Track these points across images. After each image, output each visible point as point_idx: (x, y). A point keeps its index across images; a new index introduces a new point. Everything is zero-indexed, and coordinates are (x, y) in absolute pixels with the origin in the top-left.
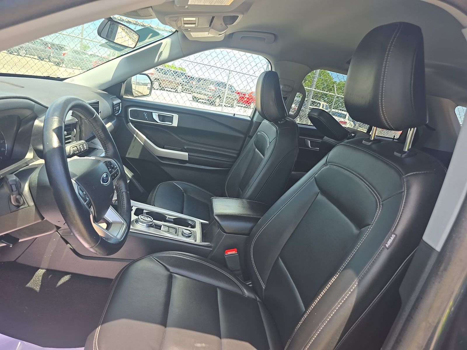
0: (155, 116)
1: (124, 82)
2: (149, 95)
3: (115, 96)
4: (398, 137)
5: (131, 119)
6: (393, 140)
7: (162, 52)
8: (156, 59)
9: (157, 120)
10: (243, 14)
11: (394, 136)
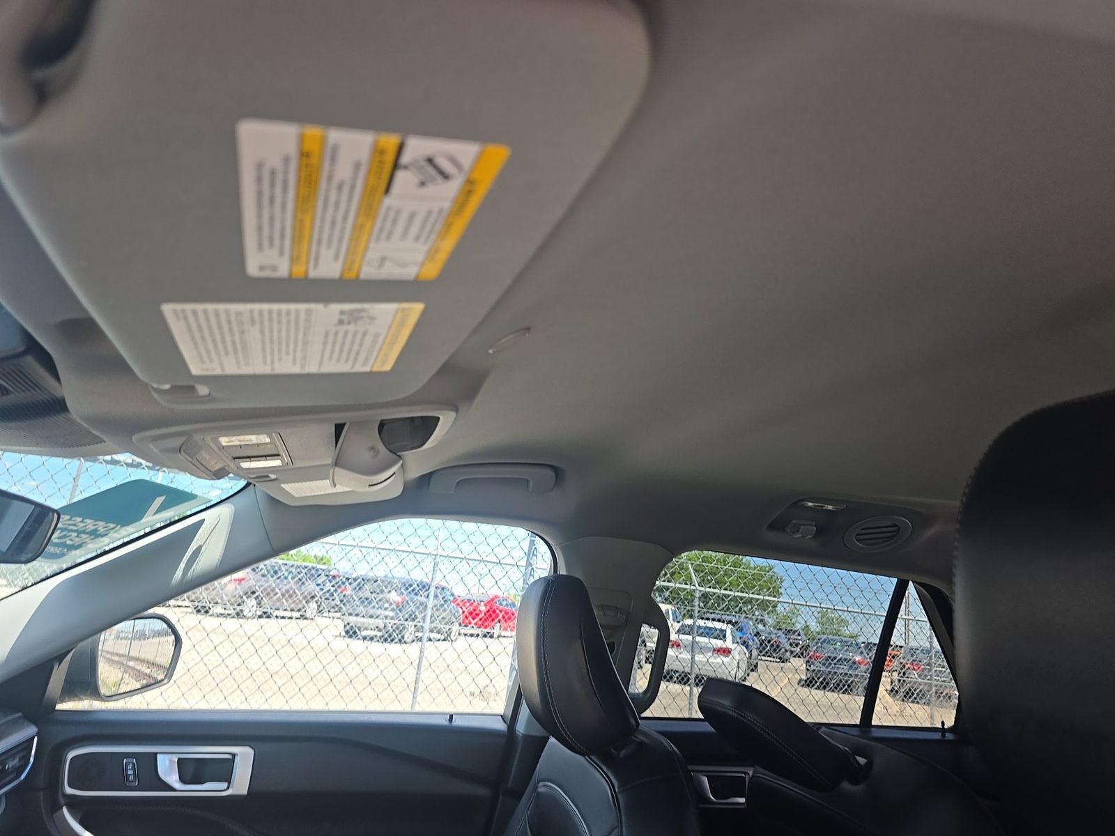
0: (167, 768)
1: (60, 658)
2: (166, 681)
3: (19, 714)
4: (952, 723)
5: (69, 791)
6: (943, 735)
7: (199, 548)
8: (179, 573)
9: (173, 779)
10: (456, 409)
11: (943, 723)
